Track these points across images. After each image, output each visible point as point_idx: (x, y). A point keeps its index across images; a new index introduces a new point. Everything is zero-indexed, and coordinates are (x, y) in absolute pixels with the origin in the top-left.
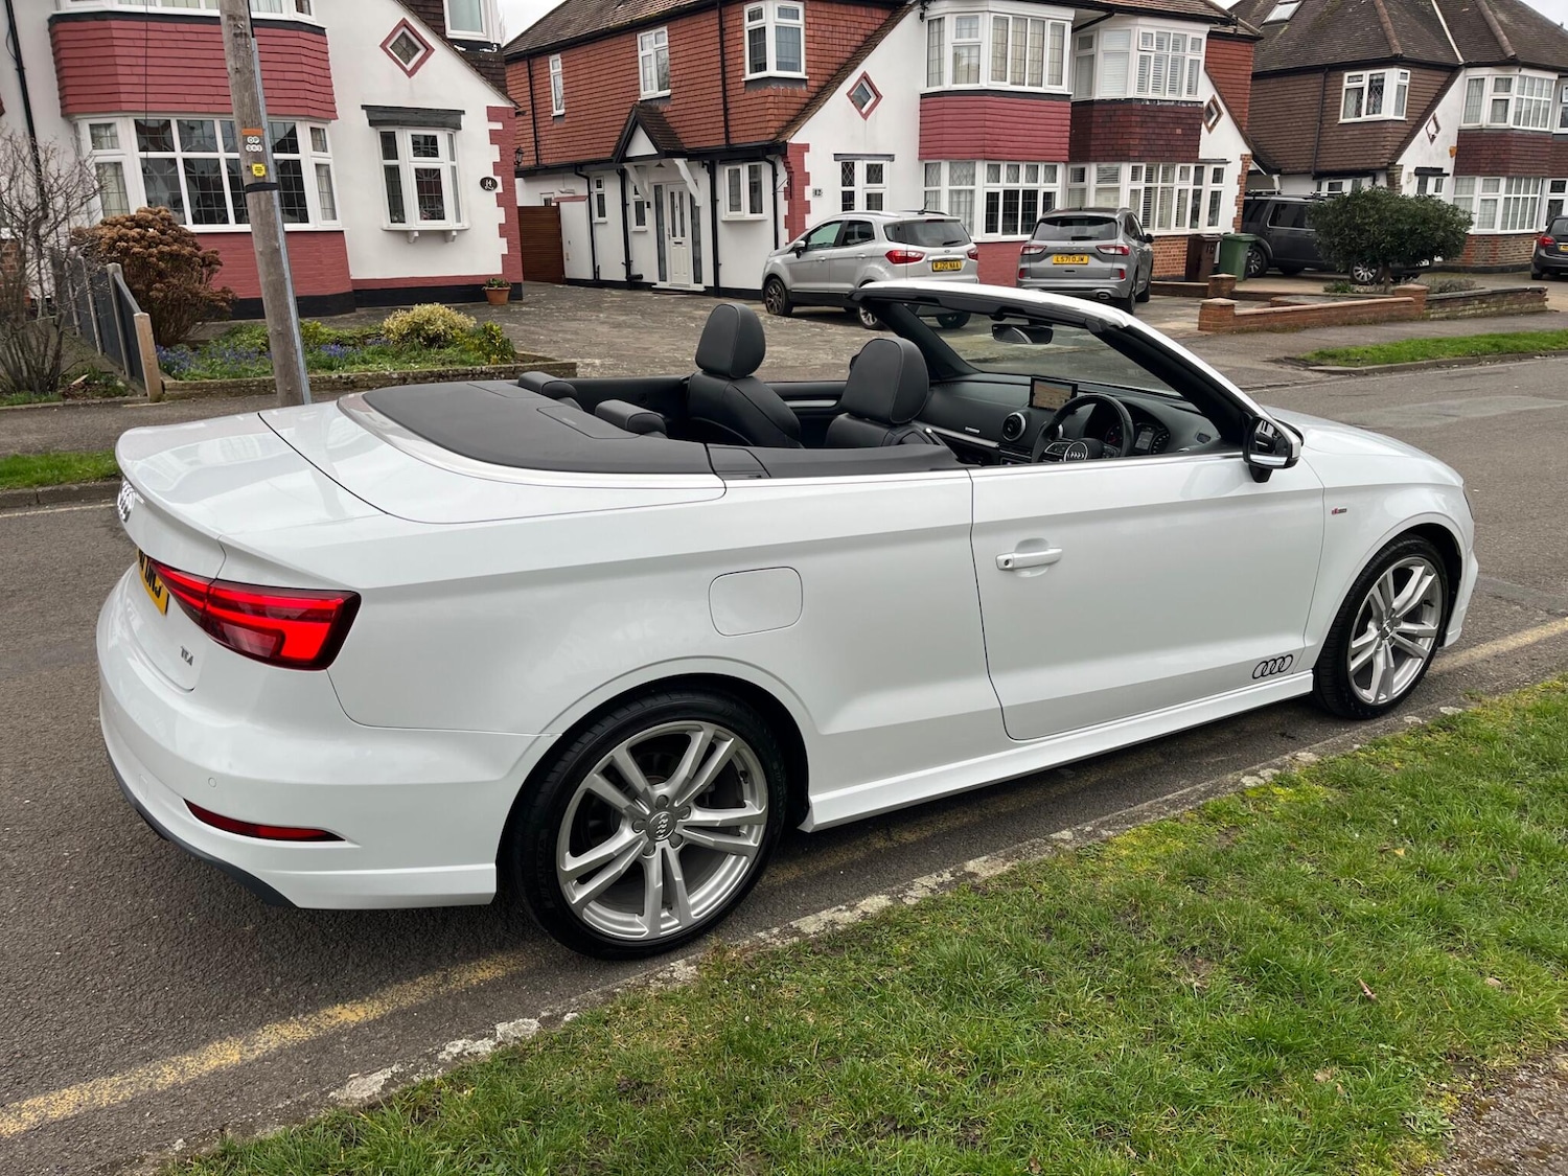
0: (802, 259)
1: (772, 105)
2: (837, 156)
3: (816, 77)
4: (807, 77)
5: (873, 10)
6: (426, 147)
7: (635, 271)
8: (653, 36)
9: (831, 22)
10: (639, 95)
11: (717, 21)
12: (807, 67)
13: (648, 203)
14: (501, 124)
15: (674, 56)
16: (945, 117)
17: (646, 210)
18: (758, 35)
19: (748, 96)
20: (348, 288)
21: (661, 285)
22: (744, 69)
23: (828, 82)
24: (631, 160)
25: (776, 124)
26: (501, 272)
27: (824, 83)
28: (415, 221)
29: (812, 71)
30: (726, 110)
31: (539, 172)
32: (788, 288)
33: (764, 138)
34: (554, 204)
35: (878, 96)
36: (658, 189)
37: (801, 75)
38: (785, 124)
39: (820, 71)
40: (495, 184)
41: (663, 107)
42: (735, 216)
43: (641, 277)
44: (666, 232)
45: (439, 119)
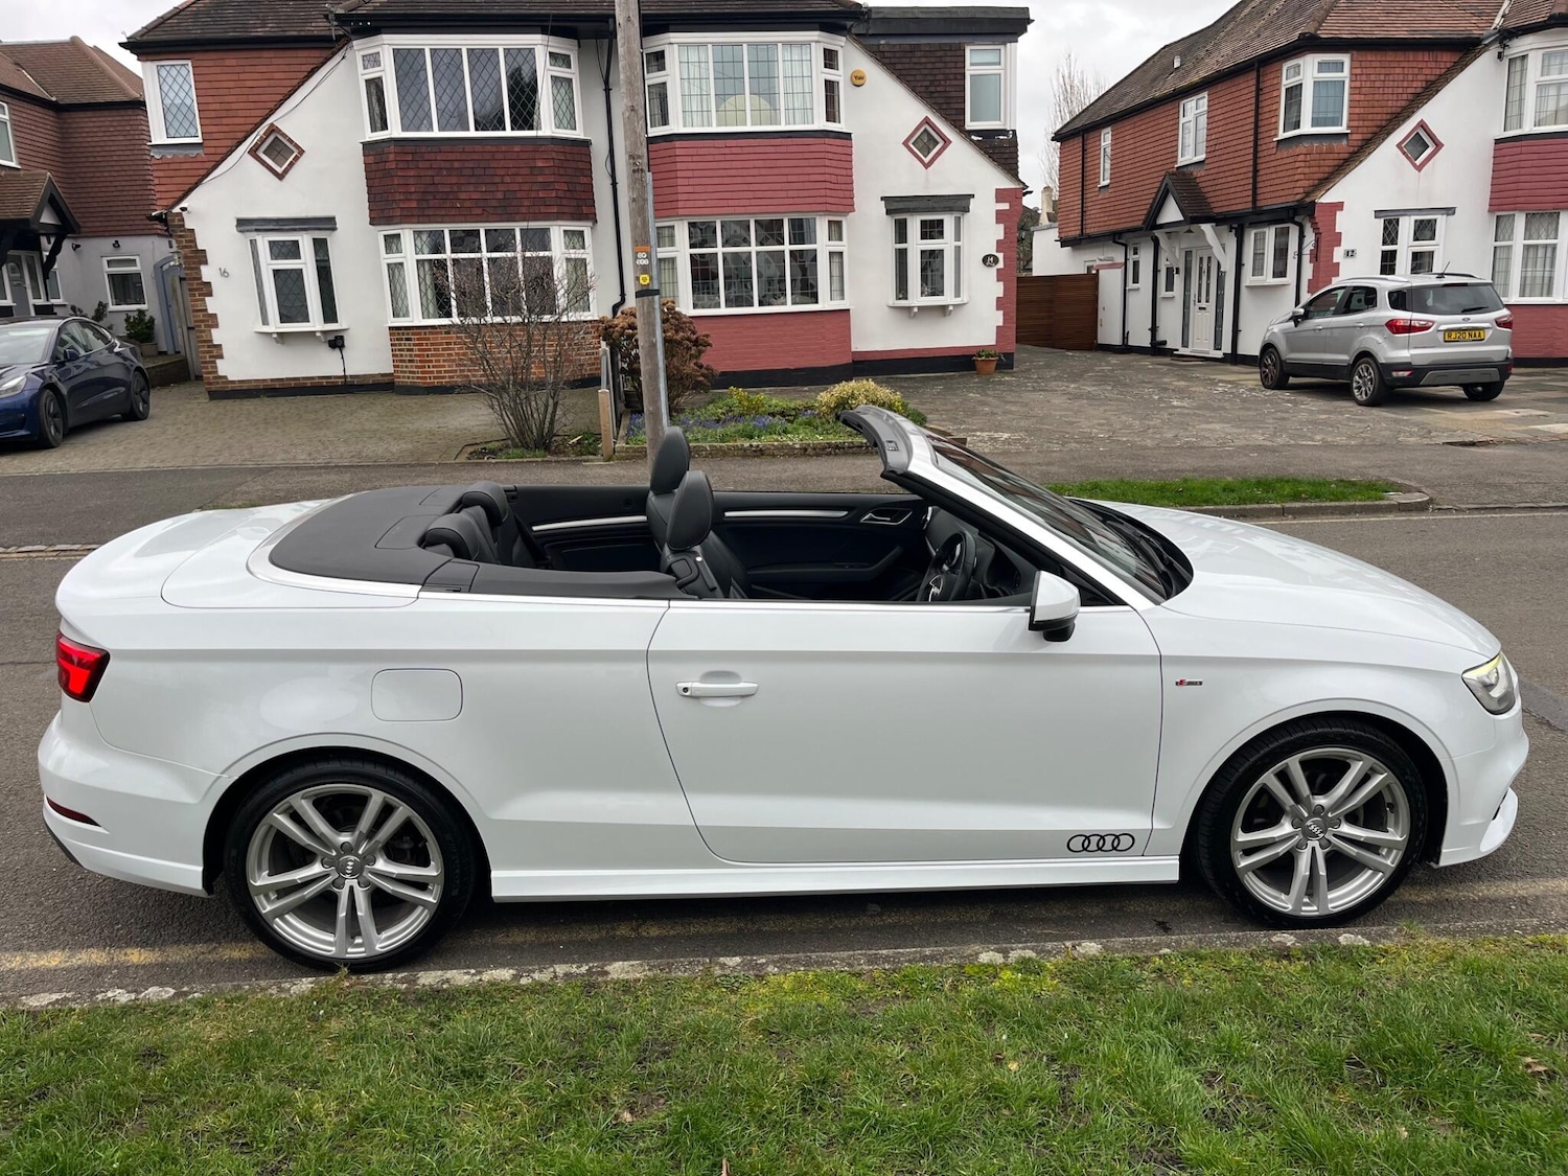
0: (1300, 327)
1: (1303, 164)
2: (1378, 214)
3: (1360, 130)
4: (1349, 131)
5: (1439, 54)
6: (932, 230)
7: (1160, 338)
8: (1194, 102)
9: (1383, 71)
10: (1176, 162)
11: (1254, 82)
12: (1350, 120)
13: (1177, 269)
14: (1008, 204)
15: (1211, 120)
16: (1522, 164)
17: (1176, 276)
18: (1295, 92)
19: (1278, 156)
20: (849, 360)
21: (1183, 351)
22: (1277, 129)
23: (1375, 133)
24: (1162, 226)
25: (1306, 183)
26: (994, 343)
27: (1369, 136)
28: (916, 298)
29: (1356, 124)
30: (1255, 171)
31: (1083, 242)
32: (1283, 358)
33: (1291, 198)
34: (1094, 272)
35: (1438, 145)
36: (1188, 254)
37: (1342, 129)
38: (1316, 182)
39: (1366, 123)
40: (996, 260)
41: (1197, 172)
42: (1258, 281)
43: (1165, 343)
44: (1192, 298)
45: (946, 204)
